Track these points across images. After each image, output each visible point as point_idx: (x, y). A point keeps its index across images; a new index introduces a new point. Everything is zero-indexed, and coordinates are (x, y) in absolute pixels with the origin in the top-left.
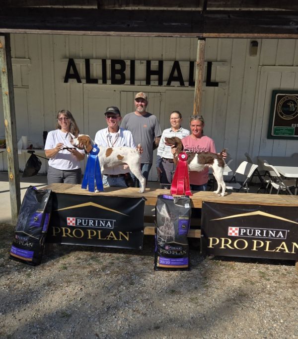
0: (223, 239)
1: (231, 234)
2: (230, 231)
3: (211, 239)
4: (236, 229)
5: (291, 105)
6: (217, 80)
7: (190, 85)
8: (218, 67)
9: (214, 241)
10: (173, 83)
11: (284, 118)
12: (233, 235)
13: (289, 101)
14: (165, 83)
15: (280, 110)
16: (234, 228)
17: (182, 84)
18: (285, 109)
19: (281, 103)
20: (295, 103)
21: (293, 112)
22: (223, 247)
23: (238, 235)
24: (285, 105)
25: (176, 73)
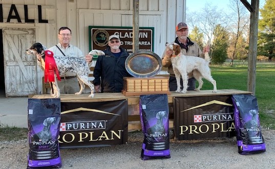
0: (191, 126)
1: (196, 121)
2: (195, 119)
3: (182, 127)
4: (199, 117)
5: (103, 36)
6: (47, 18)
7: (26, 22)
8: (47, 9)
9: (184, 128)
10: (12, 20)
11: (99, 45)
12: (198, 121)
13: (100, 33)
14: (5, 20)
15: (95, 40)
16: (198, 116)
17: (19, 21)
18: (99, 39)
19: (95, 34)
20: (105, 35)
21: (104, 41)
22: (191, 133)
23: (201, 122)
24: (98, 36)
25: (14, 14)
